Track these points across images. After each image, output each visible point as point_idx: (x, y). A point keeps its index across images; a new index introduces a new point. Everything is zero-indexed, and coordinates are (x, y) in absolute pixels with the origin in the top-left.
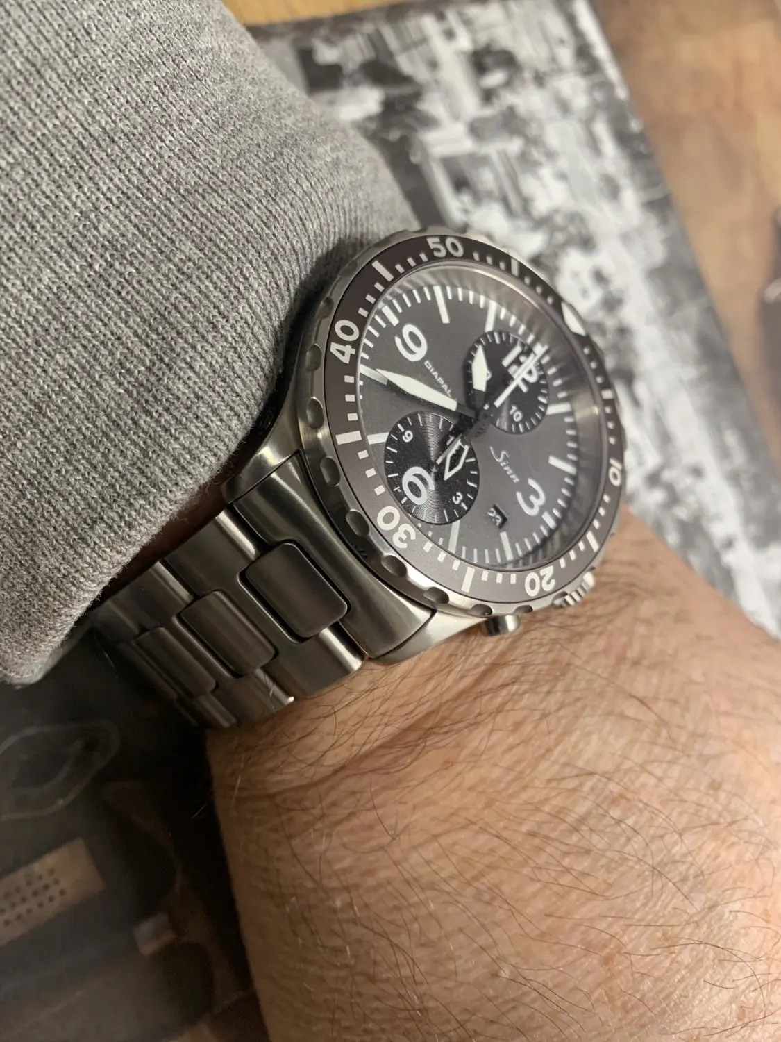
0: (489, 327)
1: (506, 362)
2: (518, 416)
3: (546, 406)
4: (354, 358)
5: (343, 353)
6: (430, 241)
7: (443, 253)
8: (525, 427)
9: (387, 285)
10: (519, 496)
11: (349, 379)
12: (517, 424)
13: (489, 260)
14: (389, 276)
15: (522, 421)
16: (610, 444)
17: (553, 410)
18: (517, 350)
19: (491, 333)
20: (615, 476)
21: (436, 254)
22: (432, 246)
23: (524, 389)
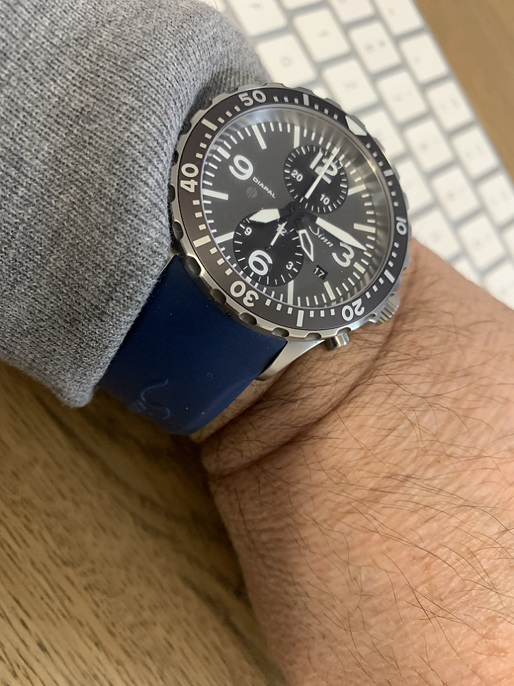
0: (296, 144)
1: (312, 166)
2: (327, 200)
3: (347, 190)
4: (197, 188)
5: (189, 186)
6: (240, 96)
7: (251, 102)
8: (333, 207)
9: (213, 133)
10: (334, 255)
11: (196, 202)
12: (327, 206)
13: (286, 99)
14: (214, 128)
15: (331, 204)
16: (394, 207)
17: (351, 192)
18: (320, 155)
19: (299, 148)
20: (402, 228)
21: (246, 104)
22: (242, 100)
23: (329, 181)
